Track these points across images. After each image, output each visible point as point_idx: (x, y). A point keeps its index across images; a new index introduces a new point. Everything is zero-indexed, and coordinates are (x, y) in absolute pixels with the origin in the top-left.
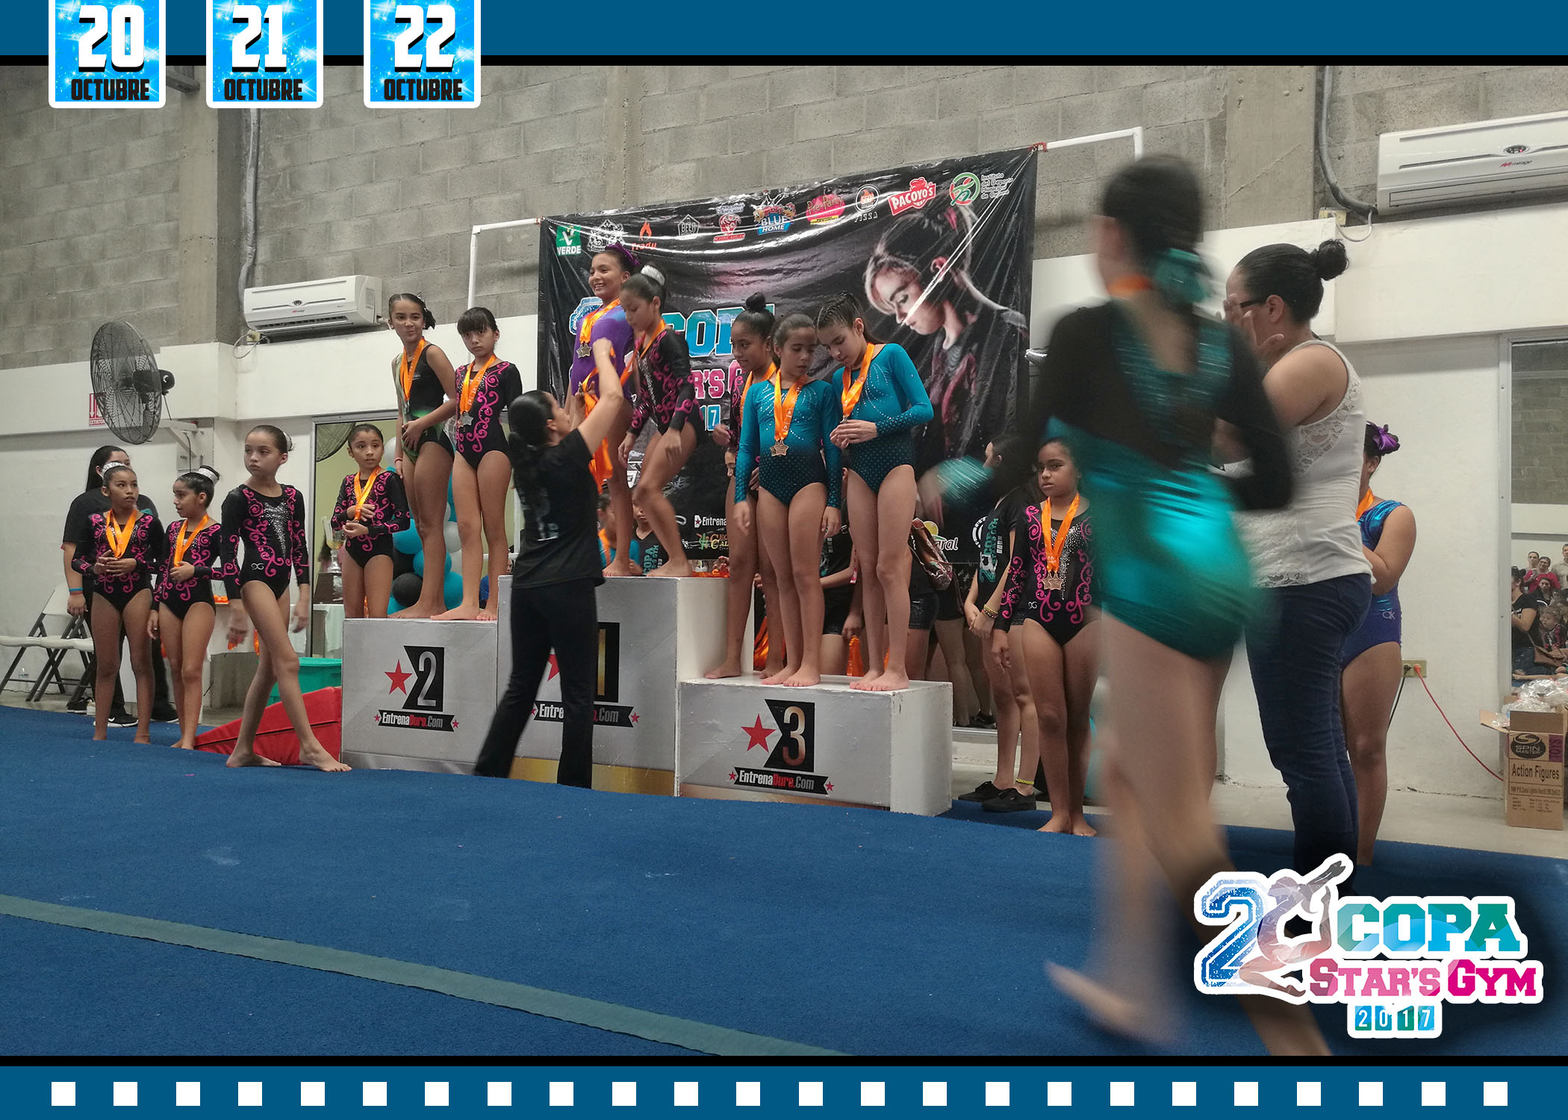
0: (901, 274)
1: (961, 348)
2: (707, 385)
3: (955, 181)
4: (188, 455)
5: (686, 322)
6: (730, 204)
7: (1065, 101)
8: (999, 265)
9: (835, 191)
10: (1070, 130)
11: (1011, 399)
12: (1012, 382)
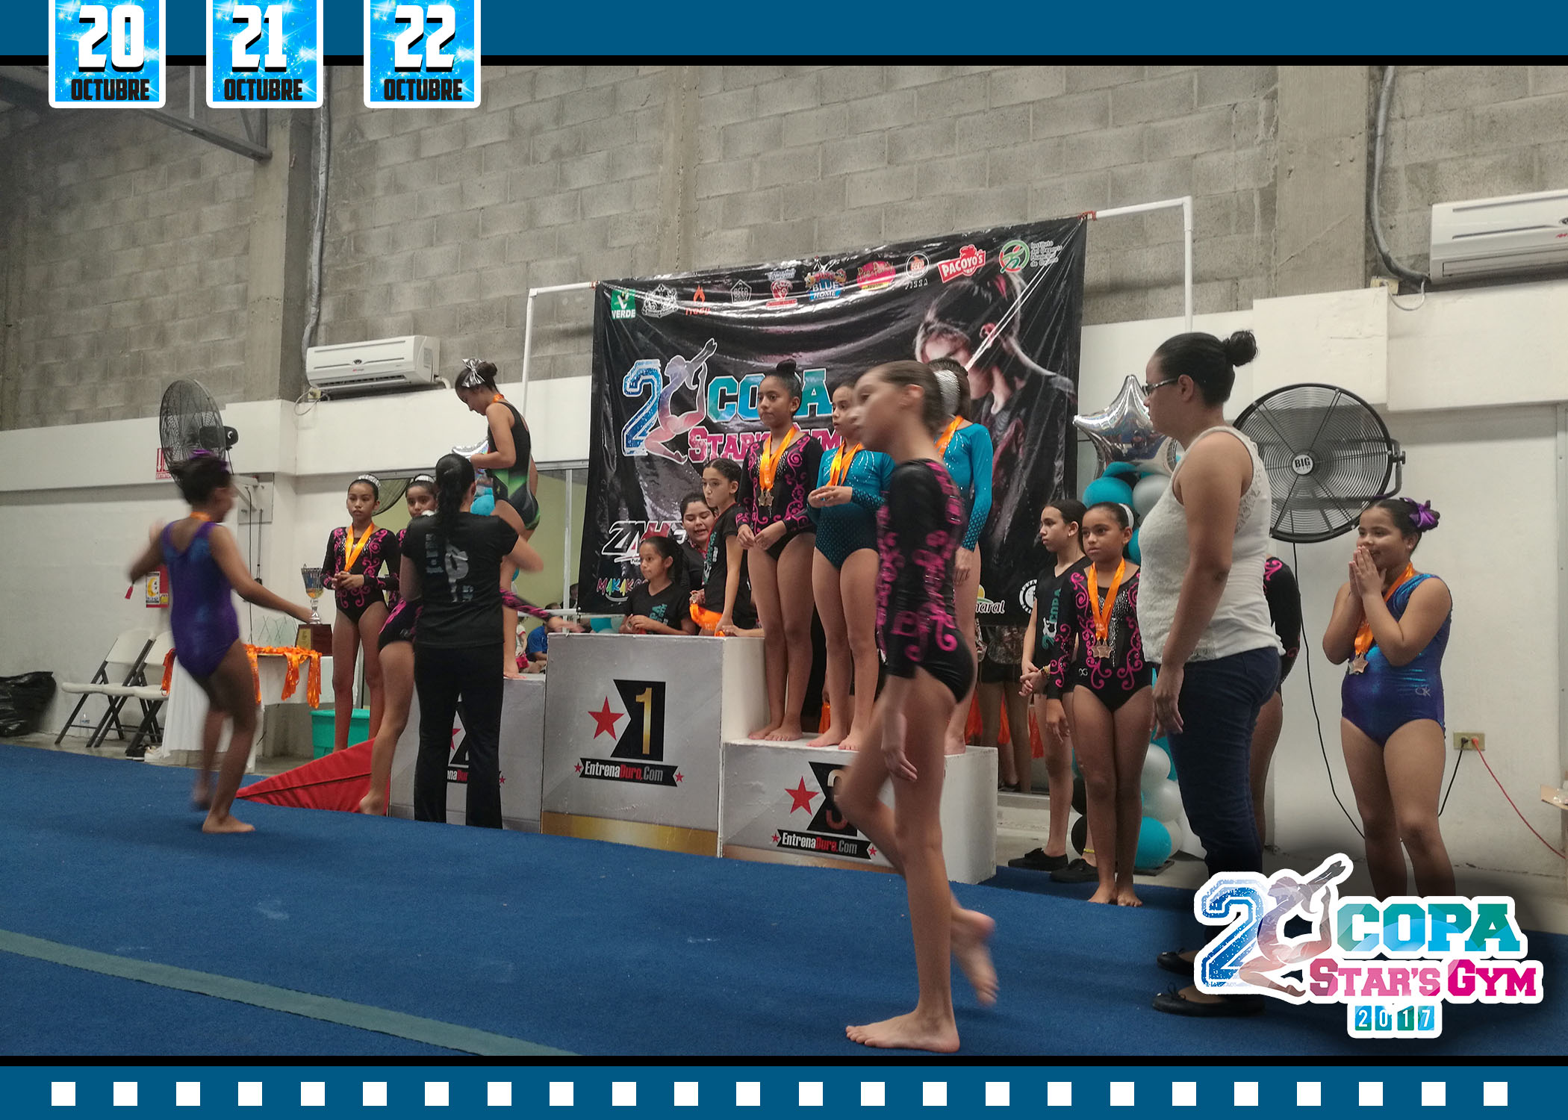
0: (951, 340)
1: (1009, 412)
3: (1006, 247)
7: (1115, 170)
8: (1048, 331)
9: (885, 258)
10: (1119, 199)
11: (1059, 464)
12: (1060, 447)
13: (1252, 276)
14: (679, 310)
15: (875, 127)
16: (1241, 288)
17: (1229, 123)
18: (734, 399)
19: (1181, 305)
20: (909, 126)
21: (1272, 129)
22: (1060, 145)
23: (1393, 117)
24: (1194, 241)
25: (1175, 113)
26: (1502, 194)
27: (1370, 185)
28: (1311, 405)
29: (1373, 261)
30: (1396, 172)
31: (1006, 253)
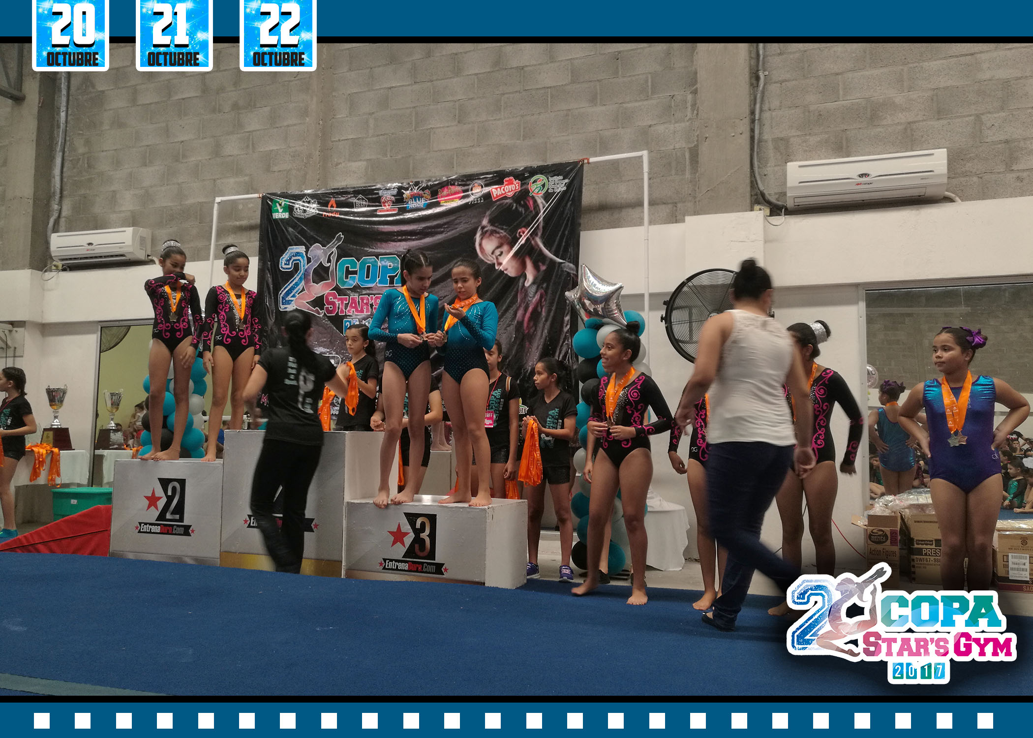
0: (498, 238)
1: (536, 286)
2: (372, 305)
3: (533, 179)
4: (4, 346)
5: (358, 264)
6: (389, 188)
7: (601, 132)
8: (560, 234)
9: (456, 184)
10: (605, 150)
11: (567, 318)
12: (567, 308)
13: (685, 202)
14: (318, 214)
15: (450, 98)
16: (678, 209)
17: (670, 107)
18: (355, 273)
19: (642, 219)
20: (472, 99)
21: (695, 112)
22: (567, 115)
23: (764, 109)
24: (650, 179)
25: (638, 98)
26: (826, 158)
27: (752, 149)
28: (720, 282)
29: (755, 195)
30: (766, 142)
31: (534, 182)
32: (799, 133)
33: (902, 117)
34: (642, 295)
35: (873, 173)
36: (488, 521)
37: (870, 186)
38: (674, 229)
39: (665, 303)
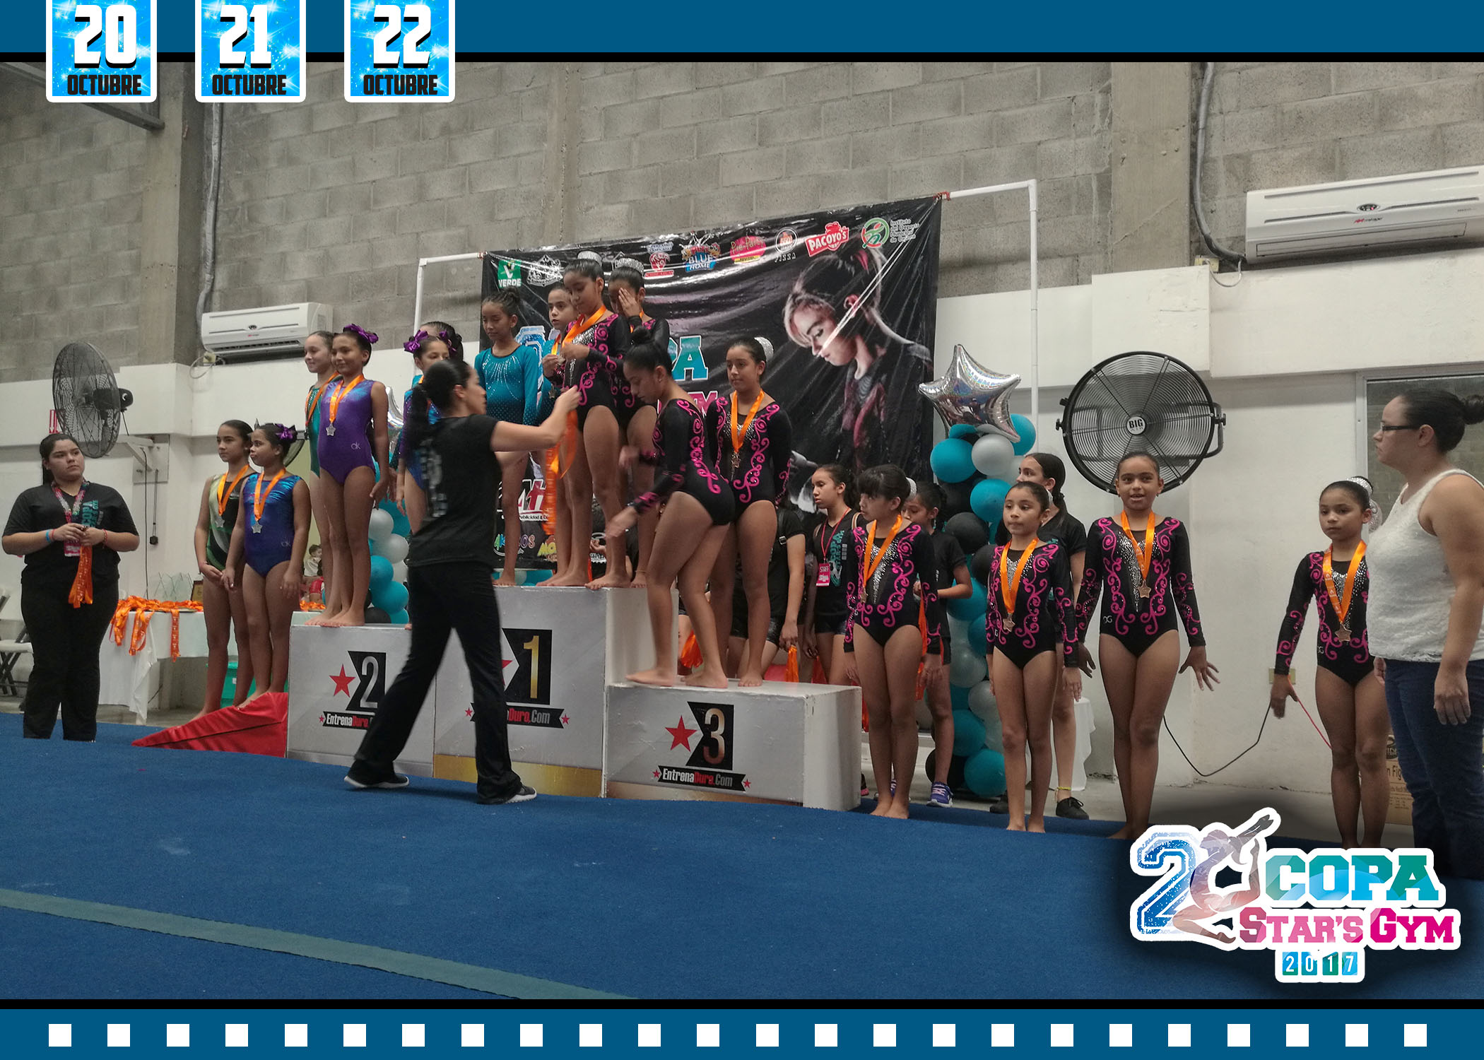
0: (817, 310)
1: (871, 378)
3: (867, 225)
4: (143, 469)
6: (661, 242)
7: (966, 154)
8: (906, 303)
9: (757, 233)
10: (971, 181)
13: (1090, 254)
15: (747, 110)
16: (1081, 264)
17: (1069, 114)
19: (1028, 279)
20: (778, 110)
21: (1107, 120)
22: (917, 130)
23: (1212, 112)
24: (1039, 220)
25: (1022, 103)
26: (1307, 183)
27: (1193, 173)
28: (1144, 371)
29: (1195, 242)
30: (1215, 161)
31: (868, 230)
32: (1267, 146)
33: (1428, 117)
34: (1028, 391)
35: (1383, 204)
36: (807, 716)
37: (1378, 223)
38: (1075, 295)
39: (1063, 402)
